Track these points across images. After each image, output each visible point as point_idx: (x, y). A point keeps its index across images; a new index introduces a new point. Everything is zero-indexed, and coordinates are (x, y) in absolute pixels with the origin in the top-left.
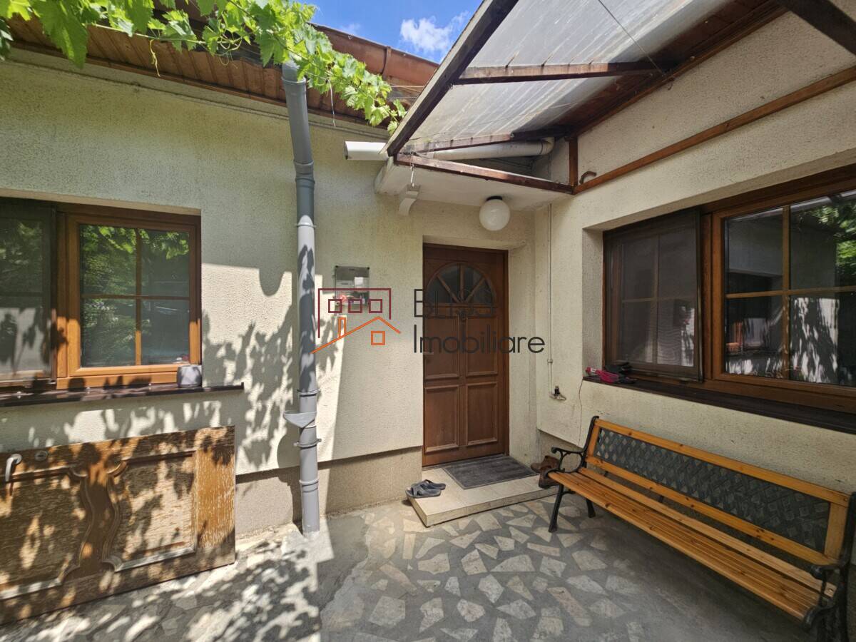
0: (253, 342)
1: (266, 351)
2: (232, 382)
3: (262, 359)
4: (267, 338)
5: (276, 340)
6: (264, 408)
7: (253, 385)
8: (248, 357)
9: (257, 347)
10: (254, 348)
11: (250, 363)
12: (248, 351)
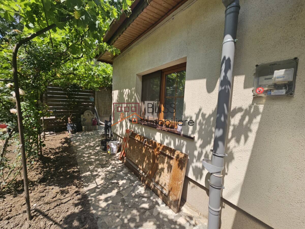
0: (200, 117)
1: (206, 123)
2: (191, 135)
3: (203, 127)
4: (207, 116)
5: (211, 118)
6: (202, 152)
7: (198, 139)
8: (197, 125)
9: (202, 120)
10: (200, 120)
11: (198, 127)
12: (198, 121)
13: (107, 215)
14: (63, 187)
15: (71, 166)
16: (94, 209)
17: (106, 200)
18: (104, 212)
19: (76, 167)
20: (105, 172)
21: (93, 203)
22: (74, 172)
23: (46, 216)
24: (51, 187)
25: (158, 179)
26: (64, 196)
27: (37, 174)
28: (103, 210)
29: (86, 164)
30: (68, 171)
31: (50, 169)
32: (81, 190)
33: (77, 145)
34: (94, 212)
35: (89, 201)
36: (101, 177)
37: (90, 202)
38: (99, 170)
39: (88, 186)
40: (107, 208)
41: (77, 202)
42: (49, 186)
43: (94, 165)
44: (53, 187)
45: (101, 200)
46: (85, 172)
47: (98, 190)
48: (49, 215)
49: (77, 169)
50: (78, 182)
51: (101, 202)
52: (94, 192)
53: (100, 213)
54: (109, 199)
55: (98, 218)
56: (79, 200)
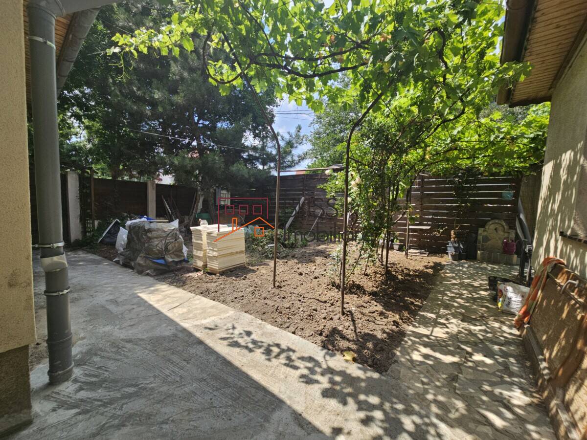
13: (410, 369)
14: (386, 310)
15: (415, 296)
16: (400, 352)
17: (426, 356)
18: (409, 363)
19: (422, 301)
20: (462, 328)
21: (406, 346)
22: (412, 303)
23: (353, 321)
24: (376, 303)
25: (572, 395)
26: (381, 319)
27: (373, 286)
28: (412, 361)
29: (438, 304)
30: (406, 298)
31: (388, 288)
32: (405, 326)
33: (448, 277)
34: (398, 353)
35: (403, 340)
36: (446, 330)
37: (403, 343)
38: (454, 321)
39: (417, 327)
40: (418, 363)
41: (387, 331)
42: (375, 301)
43: (451, 311)
44: (378, 304)
45: (419, 351)
46: (428, 312)
47: (426, 339)
48: (356, 322)
49: (421, 303)
50: (409, 316)
51: (416, 352)
52: (419, 338)
53: (403, 360)
54: (432, 359)
55: (396, 361)
56: (392, 330)
